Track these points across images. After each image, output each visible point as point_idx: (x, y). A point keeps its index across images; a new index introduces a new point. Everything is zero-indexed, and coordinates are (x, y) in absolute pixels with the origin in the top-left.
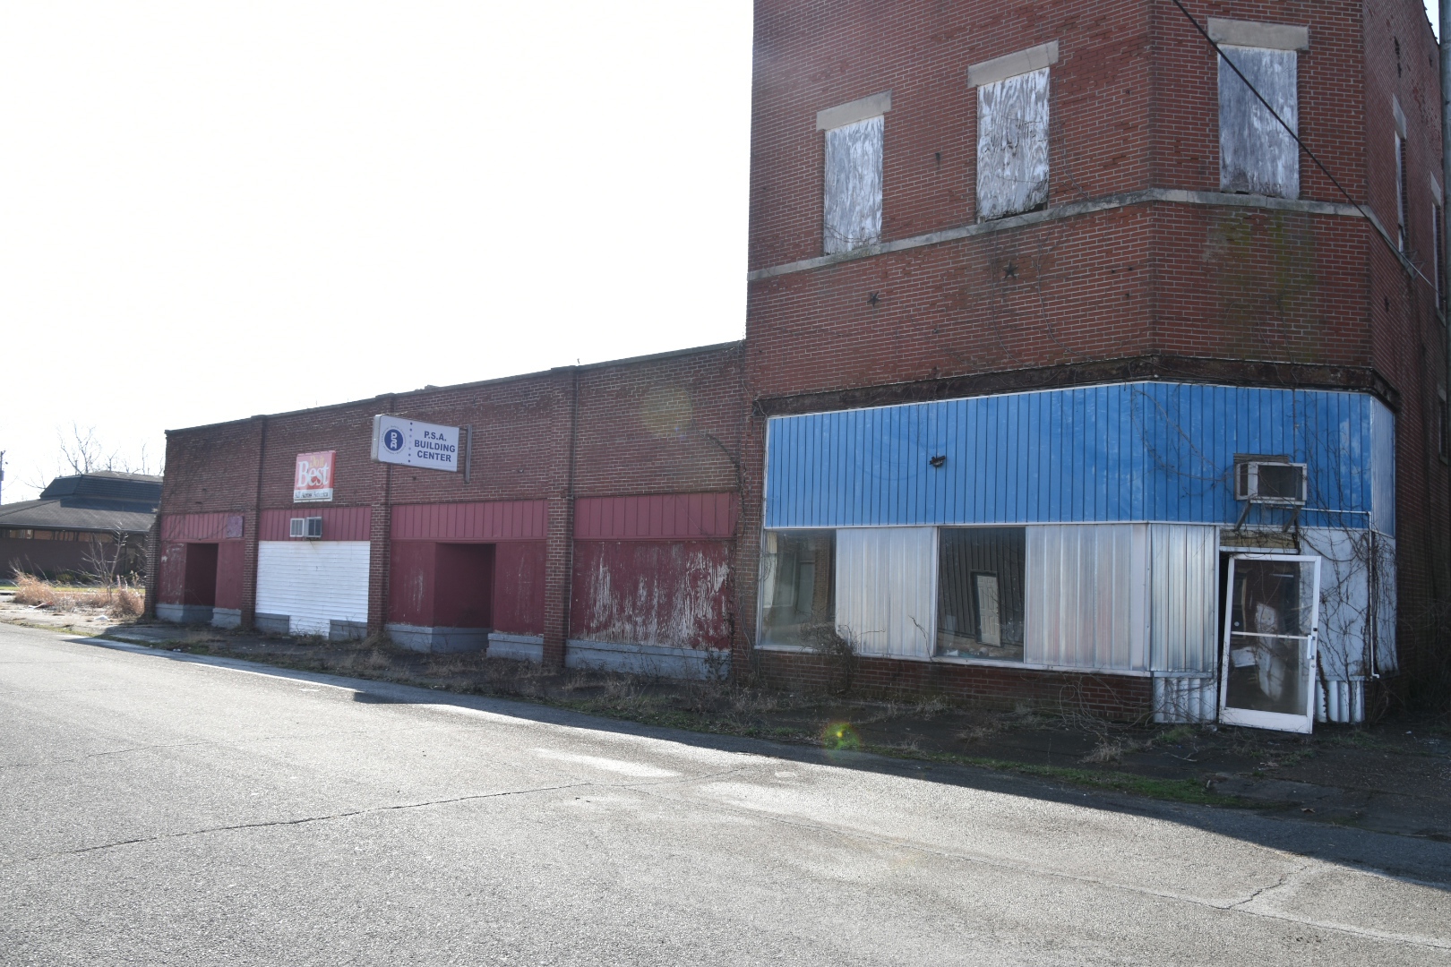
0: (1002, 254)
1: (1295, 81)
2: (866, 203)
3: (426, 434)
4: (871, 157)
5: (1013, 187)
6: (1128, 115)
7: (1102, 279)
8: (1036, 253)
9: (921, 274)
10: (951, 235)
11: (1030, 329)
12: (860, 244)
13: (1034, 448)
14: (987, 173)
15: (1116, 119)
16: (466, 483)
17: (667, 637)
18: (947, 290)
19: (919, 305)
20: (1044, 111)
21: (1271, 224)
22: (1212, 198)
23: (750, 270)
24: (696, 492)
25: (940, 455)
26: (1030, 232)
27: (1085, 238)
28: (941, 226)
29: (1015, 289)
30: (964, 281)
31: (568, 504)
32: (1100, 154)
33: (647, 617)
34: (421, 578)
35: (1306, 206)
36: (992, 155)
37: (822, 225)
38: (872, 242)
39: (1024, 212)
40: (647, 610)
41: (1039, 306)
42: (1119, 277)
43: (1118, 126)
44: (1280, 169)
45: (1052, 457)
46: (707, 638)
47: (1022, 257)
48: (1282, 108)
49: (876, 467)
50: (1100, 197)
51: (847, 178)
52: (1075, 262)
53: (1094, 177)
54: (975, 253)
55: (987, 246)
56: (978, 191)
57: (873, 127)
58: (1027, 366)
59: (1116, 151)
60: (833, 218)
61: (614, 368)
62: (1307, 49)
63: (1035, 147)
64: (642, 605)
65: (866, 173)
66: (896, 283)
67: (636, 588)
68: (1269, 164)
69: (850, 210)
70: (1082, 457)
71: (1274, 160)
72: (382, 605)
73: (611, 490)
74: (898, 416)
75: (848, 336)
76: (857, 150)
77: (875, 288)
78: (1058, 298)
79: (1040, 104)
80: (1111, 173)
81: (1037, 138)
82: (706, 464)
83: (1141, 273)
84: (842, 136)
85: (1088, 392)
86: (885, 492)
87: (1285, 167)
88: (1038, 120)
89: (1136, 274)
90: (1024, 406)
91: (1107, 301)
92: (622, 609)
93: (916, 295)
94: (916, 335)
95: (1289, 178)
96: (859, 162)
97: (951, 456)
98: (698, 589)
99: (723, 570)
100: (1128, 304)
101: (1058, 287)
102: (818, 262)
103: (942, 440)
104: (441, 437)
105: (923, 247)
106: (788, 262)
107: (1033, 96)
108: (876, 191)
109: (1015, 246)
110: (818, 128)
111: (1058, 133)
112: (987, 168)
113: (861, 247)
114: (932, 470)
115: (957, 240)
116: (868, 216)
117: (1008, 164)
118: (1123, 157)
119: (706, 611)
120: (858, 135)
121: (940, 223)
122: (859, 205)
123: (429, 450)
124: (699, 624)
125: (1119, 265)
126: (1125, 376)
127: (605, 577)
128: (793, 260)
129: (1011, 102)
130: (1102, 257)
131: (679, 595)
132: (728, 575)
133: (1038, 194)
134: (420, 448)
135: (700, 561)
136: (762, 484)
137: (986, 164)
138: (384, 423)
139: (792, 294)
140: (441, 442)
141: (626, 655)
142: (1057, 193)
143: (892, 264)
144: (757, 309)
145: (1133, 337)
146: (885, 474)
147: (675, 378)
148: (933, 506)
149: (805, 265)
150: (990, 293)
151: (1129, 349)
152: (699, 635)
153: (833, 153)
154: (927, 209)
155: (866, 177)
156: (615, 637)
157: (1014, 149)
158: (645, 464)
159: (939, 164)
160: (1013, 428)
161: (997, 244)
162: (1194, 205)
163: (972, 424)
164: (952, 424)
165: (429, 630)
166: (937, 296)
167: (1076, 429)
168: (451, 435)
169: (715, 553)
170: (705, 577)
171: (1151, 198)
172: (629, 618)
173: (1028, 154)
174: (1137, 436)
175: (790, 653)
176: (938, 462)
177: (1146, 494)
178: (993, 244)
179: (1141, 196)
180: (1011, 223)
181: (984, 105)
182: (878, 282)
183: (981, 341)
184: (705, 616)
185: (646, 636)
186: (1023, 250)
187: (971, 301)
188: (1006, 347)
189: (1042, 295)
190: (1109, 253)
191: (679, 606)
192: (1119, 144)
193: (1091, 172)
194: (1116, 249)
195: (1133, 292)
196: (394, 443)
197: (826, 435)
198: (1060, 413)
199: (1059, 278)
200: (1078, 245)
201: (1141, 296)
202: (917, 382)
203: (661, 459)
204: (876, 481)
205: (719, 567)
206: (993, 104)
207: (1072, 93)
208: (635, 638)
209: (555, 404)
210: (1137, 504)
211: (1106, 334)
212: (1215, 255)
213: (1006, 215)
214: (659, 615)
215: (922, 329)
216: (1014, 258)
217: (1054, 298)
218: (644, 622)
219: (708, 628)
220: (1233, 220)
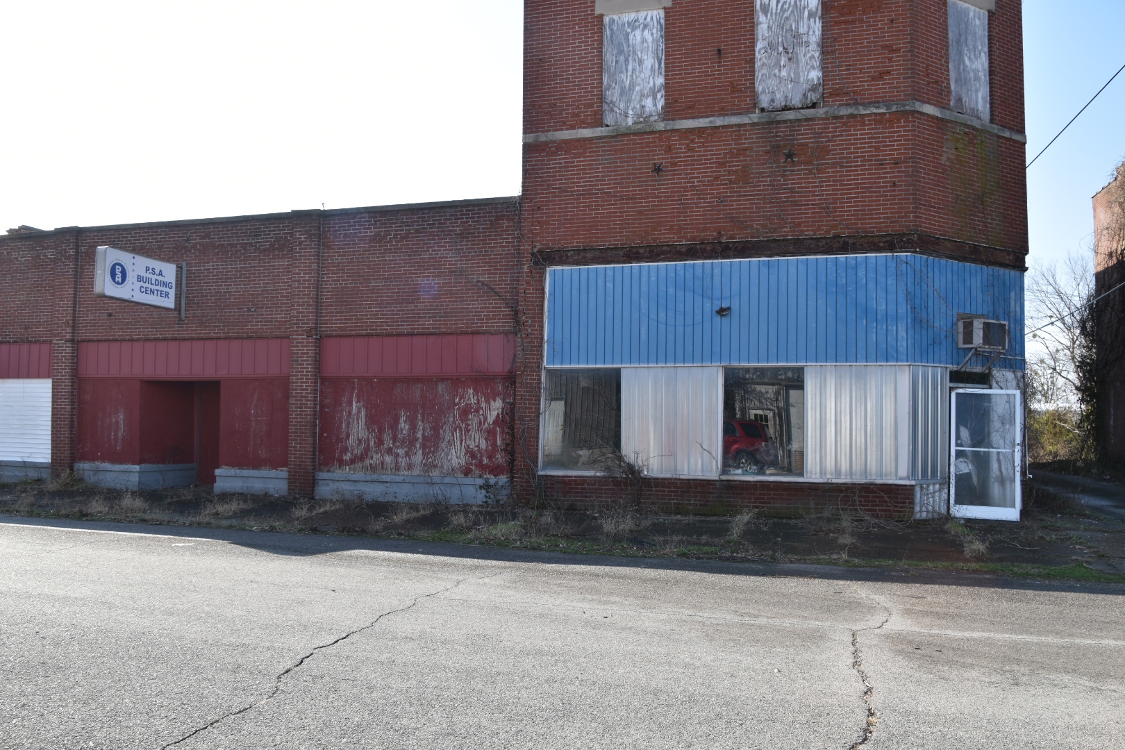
0: (782, 141)
1: (987, 34)
2: (646, 84)
3: (147, 269)
4: (650, 44)
5: (790, 86)
6: (892, 40)
7: (872, 169)
8: (813, 143)
9: (704, 151)
10: (734, 120)
11: (808, 205)
12: (641, 120)
13: (812, 303)
14: (764, 71)
15: (882, 41)
16: (180, 320)
17: (435, 466)
18: (730, 166)
19: (703, 177)
20: (817, 26)
21: (977, 140)
22: (947, 115)
23: (525, 132)
24: (466, 333)
25: (724, 306)
26: (808, 125)
27: (857, 135)
28: (723, 112)
29: (794, 171)
30: (746, 161)
31: (316, 343)
32: (868, 68)
33: (410, 449)
34: (121, 416)
35: (995, 129)
36: (769, 57)
37: (601, 99)
38: (652, 119)
39: (802, 108)
40: (410, 442)
41: (817, 187)
42: (886, 168)
43: (884, 47)
44: (980, 99)
45: (828, 311)
46: (480, 465)
47: (799, 145)
48: (980, 54)
49: (662, 315)
50: (870, 103)
51: (627, 60)
52: (847, 153)
53: (864, 86)
54: (757, 138)
55: (767, 133)
56: (757, 85)
57: (652, 19)
58: (805, 235)
59: (882, 67)
60: (613, 95)
61: (367, 215)
62: (994, 11)
63: (809, 55)
64: (404, 438)
65: (645, 58)
66: (681, 157)
67: (396, 422)
68: (974, 94)
69: (630, 89)
70: (854, 311)
71: (977, 91)
72: (71, 444)
73: (367, 330)
74: (682, 272)
75: (631, 199)
76: (636, 36)
77: (658, 159)
78: (833, 181)
79: (812, 20)
80: (879, 85)
81: (810, 48)
82: (478, 308)
83: (905, 167)
84: (620, 22)
85: (859, 260)
86: (671, 336)
87: (982, 98)
88: (811, 33)
89: (901, 167)
90: (802, 268)
91: (876, 187)
92: (380, 442)
93: (700, 169)
94: (700, 203)
95: (984, 106)
96: (638, 48)
97: (735, 307)
98: (470, 422)
99: (497, 406)
100: (894, 191)
101: (833, 172)
102: (599, 132)
103: (726, 293)
104: (160, 274)
105: (706, 128)
106: (566, 129)
107: (806, 13)
108: (656, 75)
109: (793, 135)
110: (597, 12)
111: (831, 46)
112: (765, 67)
113: (641, 122)
114: (717, 319)
115: (739, 125)
116: (648, 96)
117: (784, 66)
118: (888, 72)
119: (478, 441)
120: (637, 24)
121: (722, 109)
122: (639, 85)
123: (150, 286)
124: (471, 454)
125: (886, 160)
126: (891, 247)
127: (359, 412)
128: (573, 127)
129: (786, 15)
130: (871, 151)
131: (447, 428)
132: (503, 409)
133: (813, 95)
134: (142, 284)
135: (471, 397)
136: (542, 327)
137: (764, 64)
138: (107, 255)
139: (572, 158)
140: (160, 278)
141: (388, 485)
142: (831, 95)
143: (676, 140)
144: (534, 169)
145: (899, 217)
146: (671, 321)
147: (438, 228)
148: (719, 349)
149: (586, 133)
150: (771, 172)
151: (896, 227)
152: (471, 464)
153: (612, 37)
154: (710, 96)
155: (646, 62)
156: (373, 468)
157: (790, 55)
158: (406, 307)
159: (720, 58)
160: (792, 285)
161: (777, 132)
162: (937, 118)
163: (755, 281)
164: (735, 280)
165: (137, 468)
166: (720, 171)
167: (849, 288)
168: (169, 271)
169: (487, 389)
170: (477, 411)
171: (913, 109)
172: (389, 451)
173: (803, 60)
174: (902, 297)
175: (575, 477)
176: (722, 312)
177: (909, 342)
178: (773, 132)
179: (904, 106)
180: (791, 115)
181: (760, 14)
182: (662, 154)
183: (763, 212)
184: (478, 446)
185: (410, 467)
186: (801, 139)
187: (752, 178)
188: (787, 219)
189: (819, 178)
190: (877, 148)
191: (447, 438)
192: (885, 62)
193: (861, 82)
194: (883, 146)
195: (899, 181)
196: (119, 278)
197: (609, 285)
198: (834, 275)
199: (834, 165)
200: (850, 140)
201: (905, 185)
202: (702, 243)
203: (424, 302)
204: (662, 327)
205: (492, 402)
206: (769, 14)
207: (842, 15)
208: (397, 468)
209: (297, 246)
210: (902, 349)
211: (876, 214)
212: (949, 159)
213: (786, 108)
214: (424, 446)
215: (707, 198)
216: (793, 145)
217: (829, 181)
218: (407, 454)
219: (481, 457)
220: (958, 134)
